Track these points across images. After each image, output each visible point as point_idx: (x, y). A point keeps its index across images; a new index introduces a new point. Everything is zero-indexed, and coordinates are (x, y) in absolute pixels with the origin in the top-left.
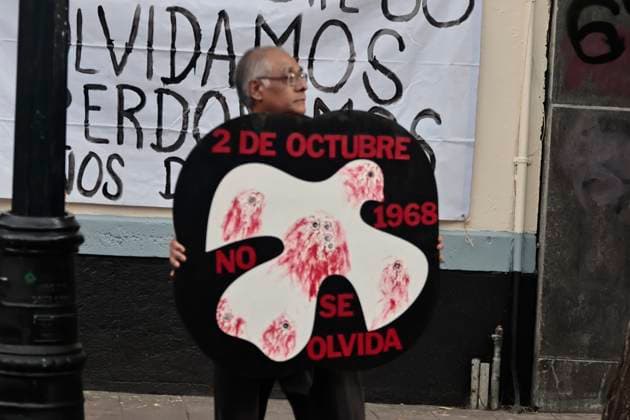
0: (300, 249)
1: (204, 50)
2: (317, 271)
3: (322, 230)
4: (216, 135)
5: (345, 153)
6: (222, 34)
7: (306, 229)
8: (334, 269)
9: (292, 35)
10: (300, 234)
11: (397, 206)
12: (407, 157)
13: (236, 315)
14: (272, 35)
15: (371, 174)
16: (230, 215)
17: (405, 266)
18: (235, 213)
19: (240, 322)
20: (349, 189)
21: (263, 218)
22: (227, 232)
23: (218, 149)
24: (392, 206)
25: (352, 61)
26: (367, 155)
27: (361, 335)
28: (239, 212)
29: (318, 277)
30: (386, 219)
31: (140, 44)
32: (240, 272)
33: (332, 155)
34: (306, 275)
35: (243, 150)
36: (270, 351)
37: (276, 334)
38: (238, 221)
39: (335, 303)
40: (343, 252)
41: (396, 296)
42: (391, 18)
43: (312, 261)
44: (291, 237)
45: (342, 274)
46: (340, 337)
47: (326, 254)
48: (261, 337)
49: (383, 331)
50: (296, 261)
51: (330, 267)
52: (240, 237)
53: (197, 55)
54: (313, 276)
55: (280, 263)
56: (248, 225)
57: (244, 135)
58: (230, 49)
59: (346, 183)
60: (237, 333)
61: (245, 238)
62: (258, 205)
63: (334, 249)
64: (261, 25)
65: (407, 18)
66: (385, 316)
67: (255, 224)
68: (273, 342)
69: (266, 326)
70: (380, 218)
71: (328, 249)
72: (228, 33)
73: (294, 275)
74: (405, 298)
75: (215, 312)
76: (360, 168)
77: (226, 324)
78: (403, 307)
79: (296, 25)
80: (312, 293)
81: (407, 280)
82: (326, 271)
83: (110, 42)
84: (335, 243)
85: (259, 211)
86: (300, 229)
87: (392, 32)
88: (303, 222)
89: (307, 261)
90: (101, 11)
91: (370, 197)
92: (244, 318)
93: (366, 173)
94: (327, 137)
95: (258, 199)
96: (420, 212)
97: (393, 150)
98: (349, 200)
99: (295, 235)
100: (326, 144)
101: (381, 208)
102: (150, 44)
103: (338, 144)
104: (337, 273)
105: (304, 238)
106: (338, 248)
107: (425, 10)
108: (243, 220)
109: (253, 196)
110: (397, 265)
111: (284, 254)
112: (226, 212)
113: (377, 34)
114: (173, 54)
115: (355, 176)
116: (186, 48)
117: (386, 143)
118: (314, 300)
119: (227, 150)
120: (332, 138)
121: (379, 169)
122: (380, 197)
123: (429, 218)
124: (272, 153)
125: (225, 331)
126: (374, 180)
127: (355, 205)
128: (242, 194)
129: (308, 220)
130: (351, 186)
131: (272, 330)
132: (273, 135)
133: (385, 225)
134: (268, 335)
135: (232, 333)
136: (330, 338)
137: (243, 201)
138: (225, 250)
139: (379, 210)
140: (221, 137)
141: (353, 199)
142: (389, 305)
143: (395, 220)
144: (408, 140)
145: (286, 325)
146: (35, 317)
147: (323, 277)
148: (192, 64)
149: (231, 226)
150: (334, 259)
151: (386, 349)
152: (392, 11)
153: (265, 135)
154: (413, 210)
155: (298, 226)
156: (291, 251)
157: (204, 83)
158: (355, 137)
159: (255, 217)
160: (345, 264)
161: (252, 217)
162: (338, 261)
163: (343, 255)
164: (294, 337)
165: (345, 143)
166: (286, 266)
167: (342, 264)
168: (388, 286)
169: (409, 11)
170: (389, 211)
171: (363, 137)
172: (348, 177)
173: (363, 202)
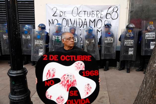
0: (64, 81)
1: (83, 24)
2: (69, 86)
3: (70, 76)
4: (44, 56)
5: (75, 60)
6: (85, 22)
7: (66, 77)
8: (73, 85)
9: (94, 22)
10: (64, 78)
11: (88, 71)
12: (90, 60)
13: (50, 95)
14: (92, 22)
15: (81, 64)
16: (48, 73)
17: (90, 85)
18: (49, 73)
19: (51, 96)
20: (76, 68)
21: (55, 74)
22: (47, 77)
23: (44, 59)
24: (87, 71)
25: (102, 24)
26: (81, 60)
27: (80, 100)
28: (50, 73)
29: (69, 87)
30: (85, 74)
31: (75, 23)
32: (50, 86)
33: (72, 60)
34: (66, 86)
35: (50, 59)
36: (58, 103)
37: (59, 99)
38: (50, 75)
39: (73, 93)
40: (75, 81)
41: (88, 91)
42: (107, 19)
43: (68, 84)
44: (62, 78)
45: (75, 86)
46: (75, 100)
47: (71, 82)
48: (56, 100)
49: (85, 99)
50: (64, 83)
51: (72, 85)
52: (50, 78)
53: (82, 24)
54: (68, 87)
55: (60, 84)
56: (52, 75)
57: (50, 56)
58: (86, 24)
59: (75, 66)
60: (50, 98)
61: (51, 78)
62: (54, 71)
63: (73, 81)
64: (90, 20)
65: (109, 19)
66: (86, 96)
67: (54, 75)
68: (59, 101)
69: (57, 97)
70: (84, 74)
71: (71, 81)
72: (86, 22)
73: (63, 86)
74: (90, 92)
75: (45, 94)
76: (79, 63)
77: (48, 97)
78: (90, 94)
79: (95, 20)
80: (68, 90)
81: (91, 88)
82: (71, 86)
83: (72, 23)
84: (73, 80)
85: (54, 73)
86: (65, 76)
87: (107, 21)
88: (65, 75)
89: (66, 83)
90: (70, 19)
91: (81, 69)
92: (52, 95)
93: (80, 64)
94: (70, 56)
95: (54, 70)
96: (94, 72)
97: (87, 59)
98: (76, 70)
99: (63, 78)
100: (70, 58)
101: (84, 72)
102: (76, 23)
103: (73, 58)
104: (74, 86)
105: (65, 78)
106: (74, 81)
107: (112, 17)
108: (51, 75)
109: (53, 69)
110: (88, 85)
111: (61, 82)
112: (47, 73)
113: (105, 21)
114: (79, 24)
115: (78, 65)
116: (81, 24)
117: (85, 57)
118: (68, 92)
119: (47, 59)
120: (72, 56)
121: (83, 63)
122: (84, 69)
123: (96, 74)
124: (57, 60)
125: (48, 98)
126: (82, 65)
127: (78, 71)
128: (50, 69)
129: (66, 74)
130: (76, 67)
131: (58, 98)
132: (58, 56)
133: (85, 76)
134: (57, 99)
135: (49, 99)
136: (72, 100)
137: (51, 71)
138: (47, 81)
139: (83, 72)
140: (45, 56)
141: (77, 70)
142: (87, 93)
143: (88, 74)
144: (91, 56)
145: (62, 97)
146: (15, 90)
147: (70, 87)
148: (82, 26)
149: (48, 76)
150: (73, 83)
151: (86, 103)
152: (107, 18)
153: (55, 56)
154: (92, 72)
155: (64, 76)
156: (62, 81)
157: (83, 28)
158: (77, 56)
159: (54, 74)
160: (76, 84)
161: (53, 74)
162: (74, 84)
163: (75, 82)
164: (64, 100)
165: (75, 57)
166: (61, 85)
167: (75, 84)
168: (86, 89)
169: (109, 18)
170: (86, 73)
171: (79, 56)
172: (76, 65)
173: (80, 70)
